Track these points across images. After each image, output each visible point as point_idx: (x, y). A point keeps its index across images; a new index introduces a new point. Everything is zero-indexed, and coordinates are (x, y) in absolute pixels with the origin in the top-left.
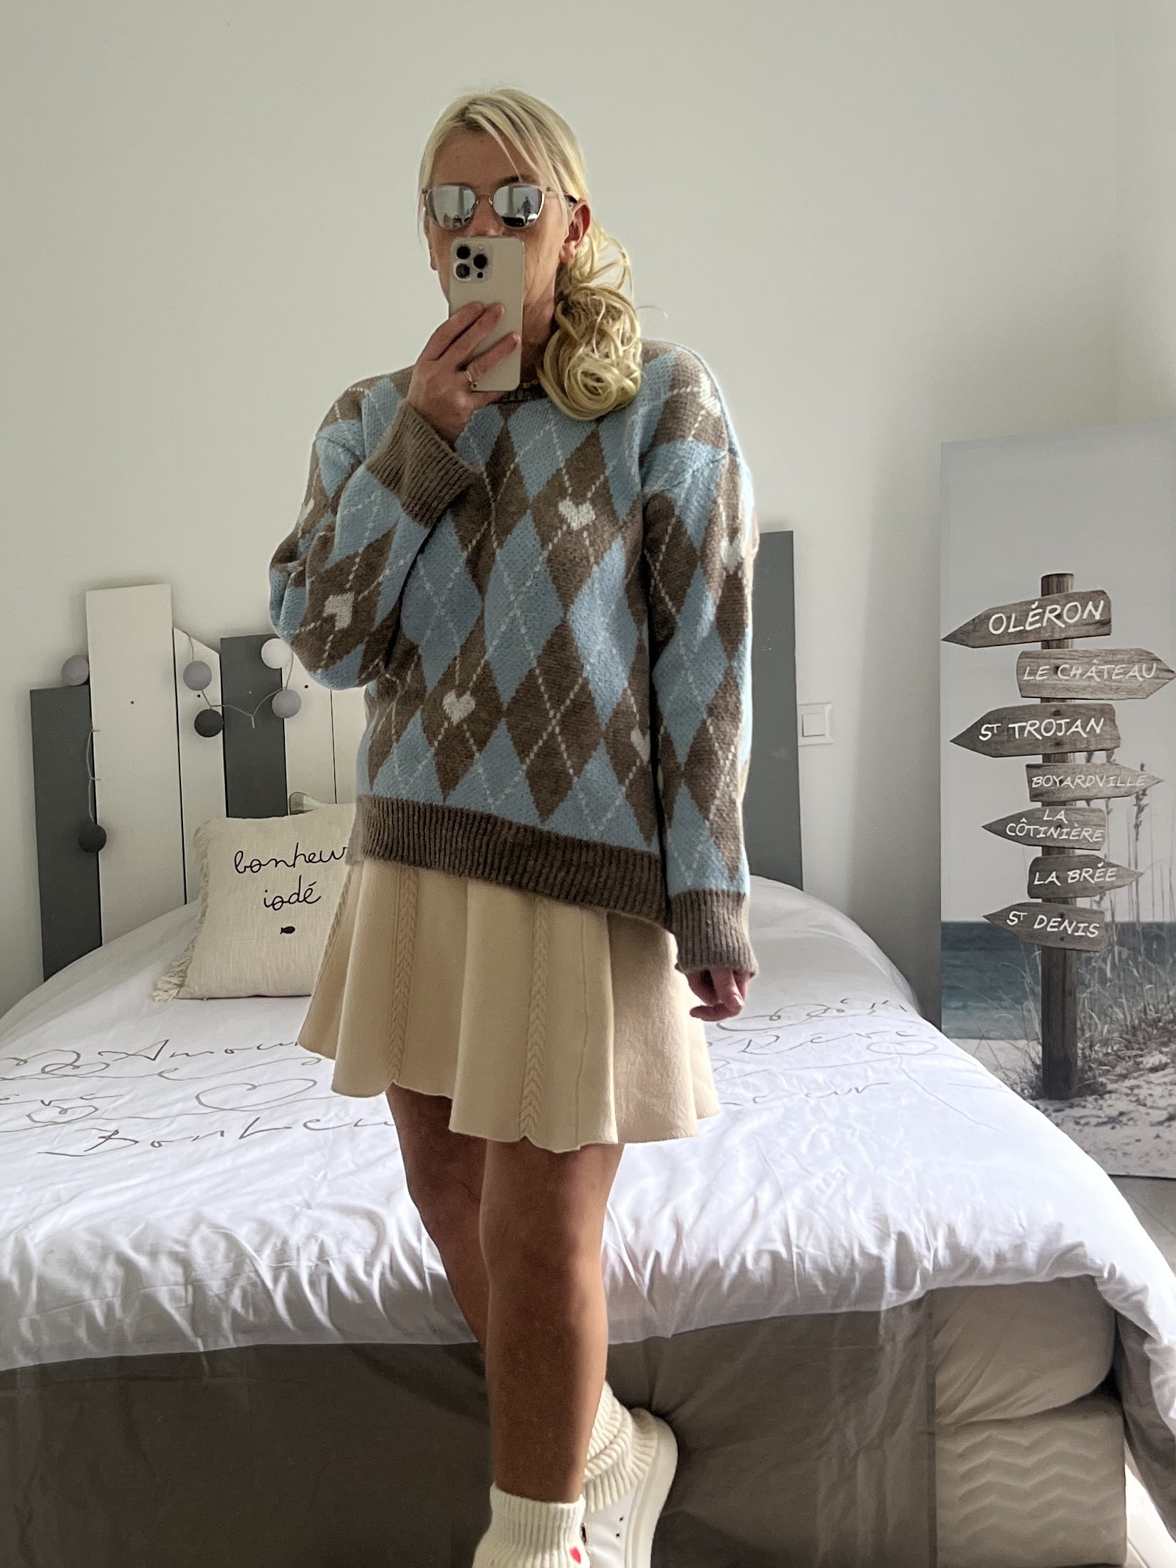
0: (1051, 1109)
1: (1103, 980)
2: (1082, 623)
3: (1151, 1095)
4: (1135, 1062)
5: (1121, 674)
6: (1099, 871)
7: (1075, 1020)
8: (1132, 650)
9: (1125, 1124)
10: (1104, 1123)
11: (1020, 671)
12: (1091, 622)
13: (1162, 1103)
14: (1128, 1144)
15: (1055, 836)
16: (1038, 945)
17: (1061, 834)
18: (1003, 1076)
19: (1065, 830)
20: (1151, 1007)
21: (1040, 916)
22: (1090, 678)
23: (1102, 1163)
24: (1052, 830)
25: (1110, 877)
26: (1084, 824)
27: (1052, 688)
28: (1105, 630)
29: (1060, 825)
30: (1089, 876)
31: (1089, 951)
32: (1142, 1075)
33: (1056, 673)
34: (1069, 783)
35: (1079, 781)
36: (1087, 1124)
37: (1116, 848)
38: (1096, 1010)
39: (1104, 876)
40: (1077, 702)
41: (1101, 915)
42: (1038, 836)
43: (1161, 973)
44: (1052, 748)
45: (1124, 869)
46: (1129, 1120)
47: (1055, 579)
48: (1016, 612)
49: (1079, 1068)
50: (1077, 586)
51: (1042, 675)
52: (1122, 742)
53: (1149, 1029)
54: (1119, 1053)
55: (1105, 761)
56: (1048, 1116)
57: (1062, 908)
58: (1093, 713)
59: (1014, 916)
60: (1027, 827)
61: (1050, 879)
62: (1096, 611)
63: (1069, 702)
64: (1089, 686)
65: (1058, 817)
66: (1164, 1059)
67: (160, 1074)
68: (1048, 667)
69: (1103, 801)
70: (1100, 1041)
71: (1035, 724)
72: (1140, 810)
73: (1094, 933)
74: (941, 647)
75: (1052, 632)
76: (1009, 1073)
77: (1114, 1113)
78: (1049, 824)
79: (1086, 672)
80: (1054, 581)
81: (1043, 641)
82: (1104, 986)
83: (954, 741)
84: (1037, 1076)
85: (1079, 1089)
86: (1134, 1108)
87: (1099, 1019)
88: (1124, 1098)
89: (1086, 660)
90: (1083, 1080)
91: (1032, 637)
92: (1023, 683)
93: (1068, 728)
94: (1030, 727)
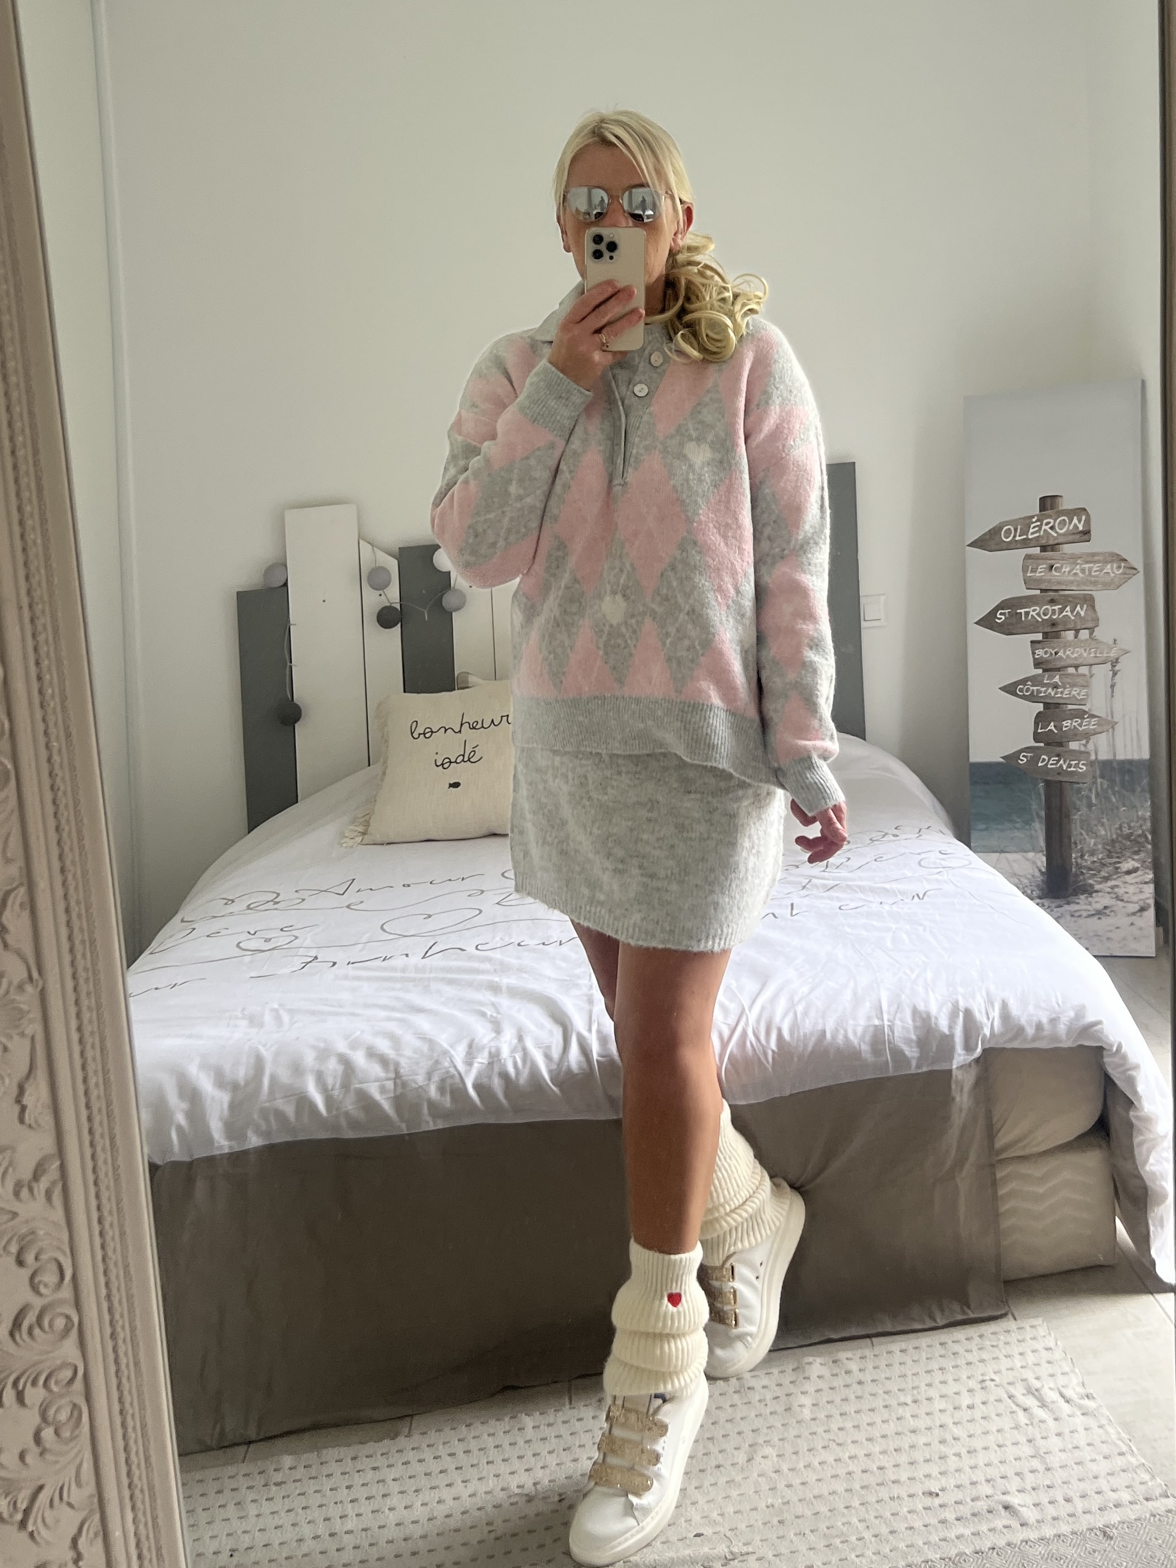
0: (1053, 905)
1: (1090, 805)
2: (1069, 533)
3: (1127, 893)
4: (1115, 867)
5: (1098, 571)
6: (1084, 720)
7: (1070, 835)
8: (1105, 553)
9: (1109, 916)
10: (1093, 915)
11: (1025, 570)
12: (1076, 531)
13: (1135, 898)
14: (1110, 931)
15: (1053, 694)
17: (1056, 693)
18: (1017, 881)
19: (1060, 690)
20: (1126, 825)
21: (1043, 757)
22: (1076, 574)
23: (1089, 947)
24: (1050, 690)
26: (1073, 685)
27: (1048, 582)
28: (1086, 537)
29: (1055, 686)
30: (1078, 725)
31: (1078, 783)
32: (1119, 877)
34: (1062, 654)
35: (1068, 653)
36: (1080, 916)
37: (1097, 703)
38: (1085, 827)
39: (1089, 725)
40: (1067, 592)
41: (1087, 755)
42: (1040, 695)
43: (1133, 798)
44: (1049, 627)
45: (1103, 719)
46: (1112, 911)
48: (1021, 524)
49: (1072, 874)
50: (1066, 504)
51: (1040, 572)
52: (1100, 622)
53: (1124, 841)
54: (1102, 861)
55: (1087, 637)
57: (1059, 749)
58: (1077, 601)
59: (1023, 756)
60: (1031, 688)
61: (1049, 728)
62: (1080, 524)
63: (1061, 593)
64: (1075, 580)
65: (1054, 680)
66: (1137, 865)
67: (348, 907)
68: (1044, 566)
69: (1087, 668)
70: (1088, 852)
71: (1036, 610)
72: (1115, 674)
73: (1082, 768)
74: (967, 553)
75: (1048, 537)
76: (1020, 880)
77: (1100, 907)
78: (1047, 685)
79: (1073, 570)
80: (1049, 501)
81: (1041, 546)
82: (1090, 810)
83: (976, 623)
84: (1042, 881)
85: (1074, 890)
86: (1114, 903)
87: (1087, 835)
88: (1107, 895)
89: (1072, 560)
90: (1076, 883)
91: (1033, 543)
92: (1027, 578)
93: (1060, 613)
94: (1032, 612)
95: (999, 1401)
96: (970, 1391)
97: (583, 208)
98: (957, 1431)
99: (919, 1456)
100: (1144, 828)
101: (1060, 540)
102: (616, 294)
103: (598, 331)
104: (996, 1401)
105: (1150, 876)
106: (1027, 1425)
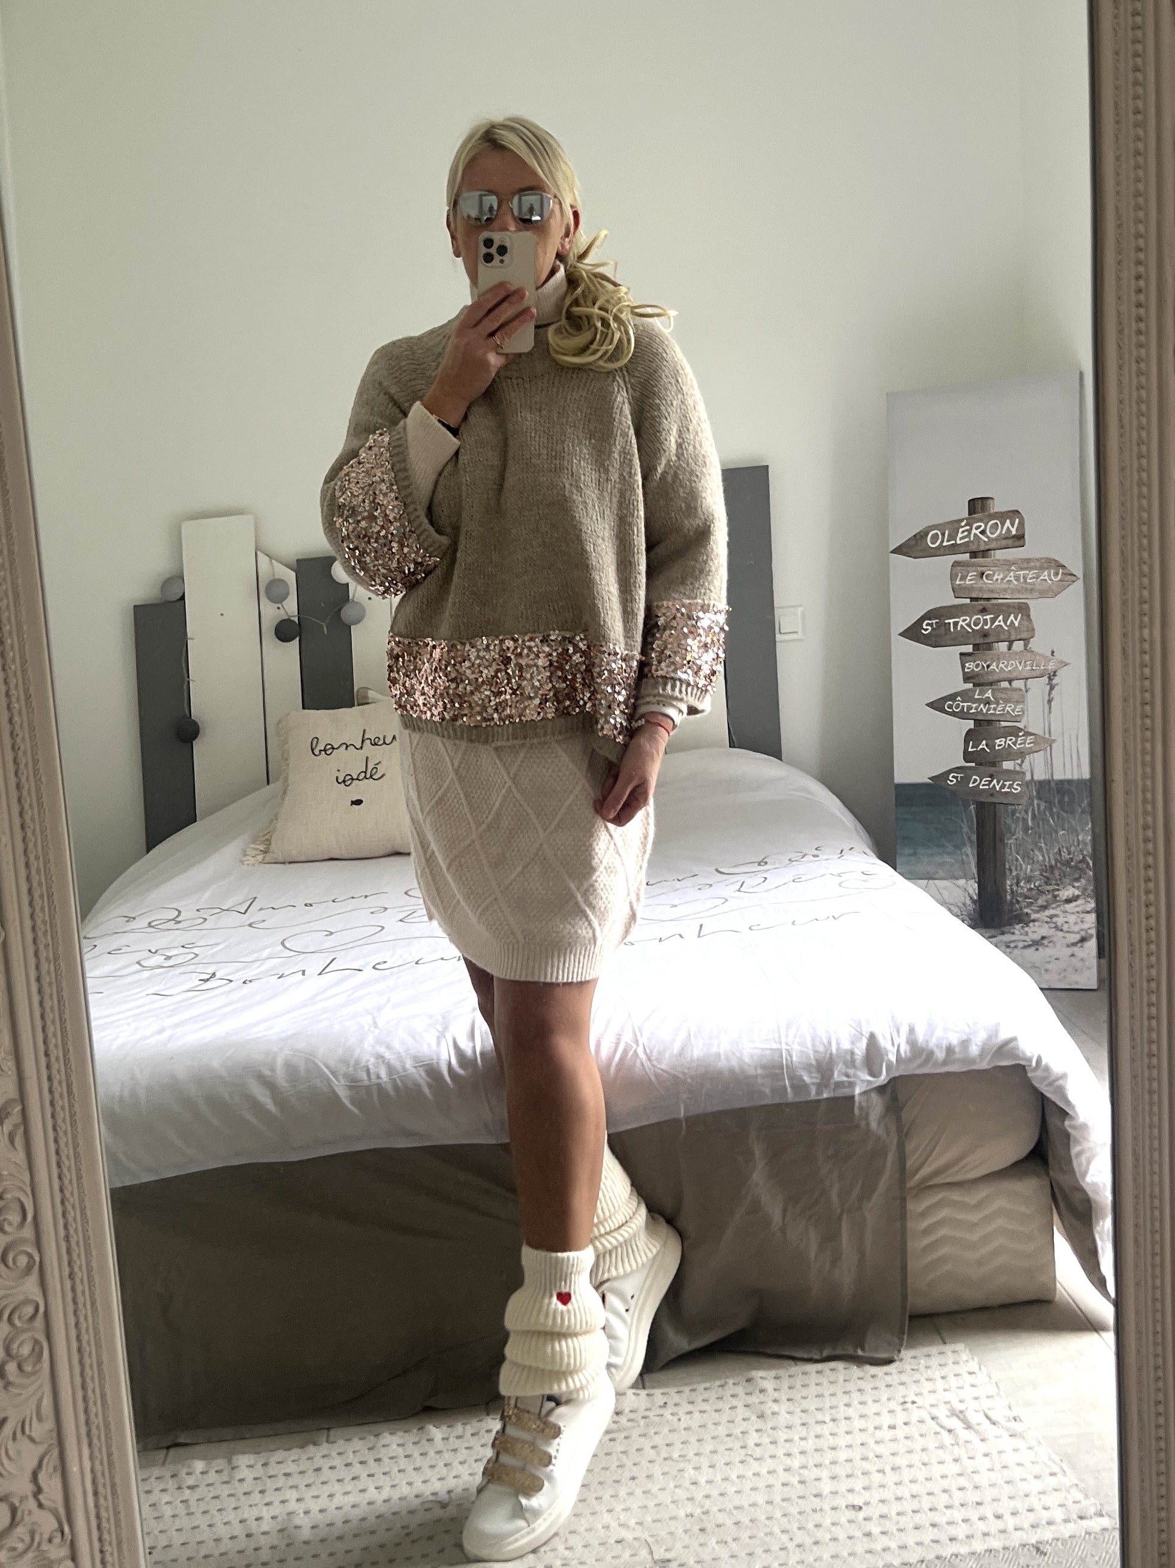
0: (987, 935)
2: (1002, 537)
3: (1067, 922)
4: (1053, 895)
5: (1034, 578)
6: (1020, 739)
7: (1004, 861)
8: (1041, 558)
9: (1047, 946)
10: (1029, 946)
11: (953, 578)
12: (1011, 535)
13: (1076, 928)
14: (1049, 962)
15: (984, 711)
16: (973, 801)
17: (989, 710)
19: (992, 706)
20: (1065, 850)
21: (974, 777)
22: (1009, 581)
24: (982, 706)
25: (1028, 743)
26: (1007, 701)
27: (980, 591)
28: (1021, 542)
29: (988, 702)
30: (1013, 743)
31: (1013, 805)
32: (1059, 906)
33: (982, 577)
34: (995, 667)
35: (1003, 666)
37: (1033, 719)
38: (1021, 852)
39: (1024, 743)
40: (1000, 601)
41: (1023, 775)
42: (971, 712)
44: (981, 638)
45: (1040, 737)
46: (1050, 942)
47: (980, 501)
48: (949, 528)
49: (1008, 902)
50: (997, 507)
51: (970, 580)
52: (1036, 632)
53: (1064, 868)
54: (1040, 888)
55: (1022, 648)
57: (991, 770)
58: (1012, 610)
59: (953, 777)
60: (961, 704)
61: (981, 747)
62: (1013, 527)
63: (993, 601)
64: (1009, 588)
65: (987, 695)
66: (1077, 892)
67: (250, 925)
68: (975, 573)
69: (1022, 682)
70: (1024, 879)
71: (966, 620)
72: (1052, 688)
73: (1017, 789)
74: (891, 560)
75: (979, 545)
76: (952, 905)
77: (1037, 937)
78: (979, 701)
79: (1005, 577)
80: (979, 504)
81: (970, 553)
83: (900, 634)
84: (974, 909)
85: (1009, 919)
86: (1053, 933)
87: (1024, 861)
88: (1046, 926)
89: (1006, 567)
90: (1011, 911)
91: (962, 549)
92: (956, 587)
93: (993, 623)
94: (962, 622)
95: (921, 1422)
96: (891, 1412)
98: (880, 1449)
99: (841, 1471)
100: (1085, 853)
101: (992, 546)
103: (492, 334)
104: (919, 1422)
105: (1093, 905)
106: (953, 1445)
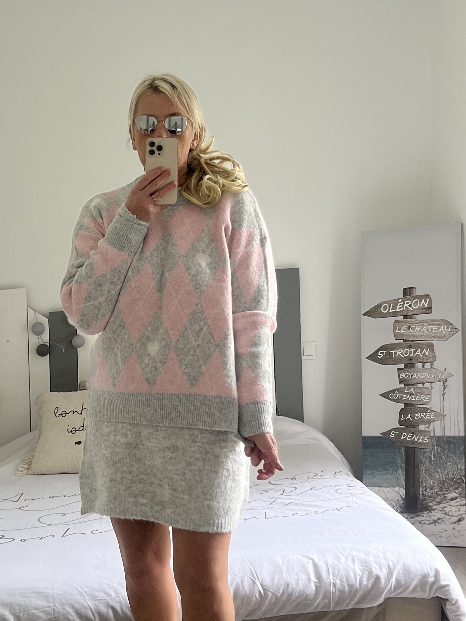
0: (409, 517)
1: (431, 461)
2: (419, 309)
3: (451, 511)
4: (444, 496)
5: (436, 330)
6: (428, 414)
7: (419, 478)
8: (441, 320)
9: (441, 523)
10: (431, 523)
11: (394, 328)
12: (424, 308)
13: (456, 514)
14: (442, 532)
15: (409, 399)
16: (403, 446)
17: (412, 398)
18: (389, 503)
19: (414, 396)
20: (451, 473)
21: (404, 433)
22: (423, 331)
23: (431, 541)
24: (408, 396)
25: (433, 416)
26: (422, 394)
27: (408, 336)
28: (430, 311)
29: (411, 394)
30: (424, 416)
31: (424, 449)
32: (447, 502)
33: (409, 329)
34: (415, 376)
35: (419, 375)
36: (424, 523)
37: (435, 404)
38: (428, 474)
39: (430, 416)
40: (418, 342)
41: (429, 433)
42: (403, 399)
43: (455, 458)
44: (408, 361)
45: (439, 413)
46: (442, 522)
47: (409, 290)
48: (392, 303)
49: (421, 499)
50: (418, 293)
51: (403, 330)
52: (437, 359)
53: (450, 482)
54: (437, 493)
55: (429, 367)
56: (408, 520)
57: (413, 430)
58: (424, 346)
59: (393, 433)
60: (398, 395)
61: (408, 418)
62: (426, 303)
63: (415, 342)
64: (423, 335)
65: (411, 391)
66: (456, 495)
67: (20, 508)
68: (406, 327)
69: (429, 384)
70: (429, 488)
72: (445, 388)
73: (426, 441)
74: (361, 318)
75: (408, 311)
76: (391, 502)
77: (435, 518)
78: (407, 394)
79: (422, 329)
81: (403, 316)
82: (431, 464)
83: (367, 358)
84: (403, 503)
85: (421, 509)
86: (444, 517)
87: (429, 478)
88: (440, 512)
89: (421, 324)
90: (422, 504)
91: (399, 314)
92: (395, 333)
93: (415, 353)
94: (399, 352)
97: (144, 127)
100: (461, 474)
102: (163, 173)
103: (151, 194)
105: (464, 502)
